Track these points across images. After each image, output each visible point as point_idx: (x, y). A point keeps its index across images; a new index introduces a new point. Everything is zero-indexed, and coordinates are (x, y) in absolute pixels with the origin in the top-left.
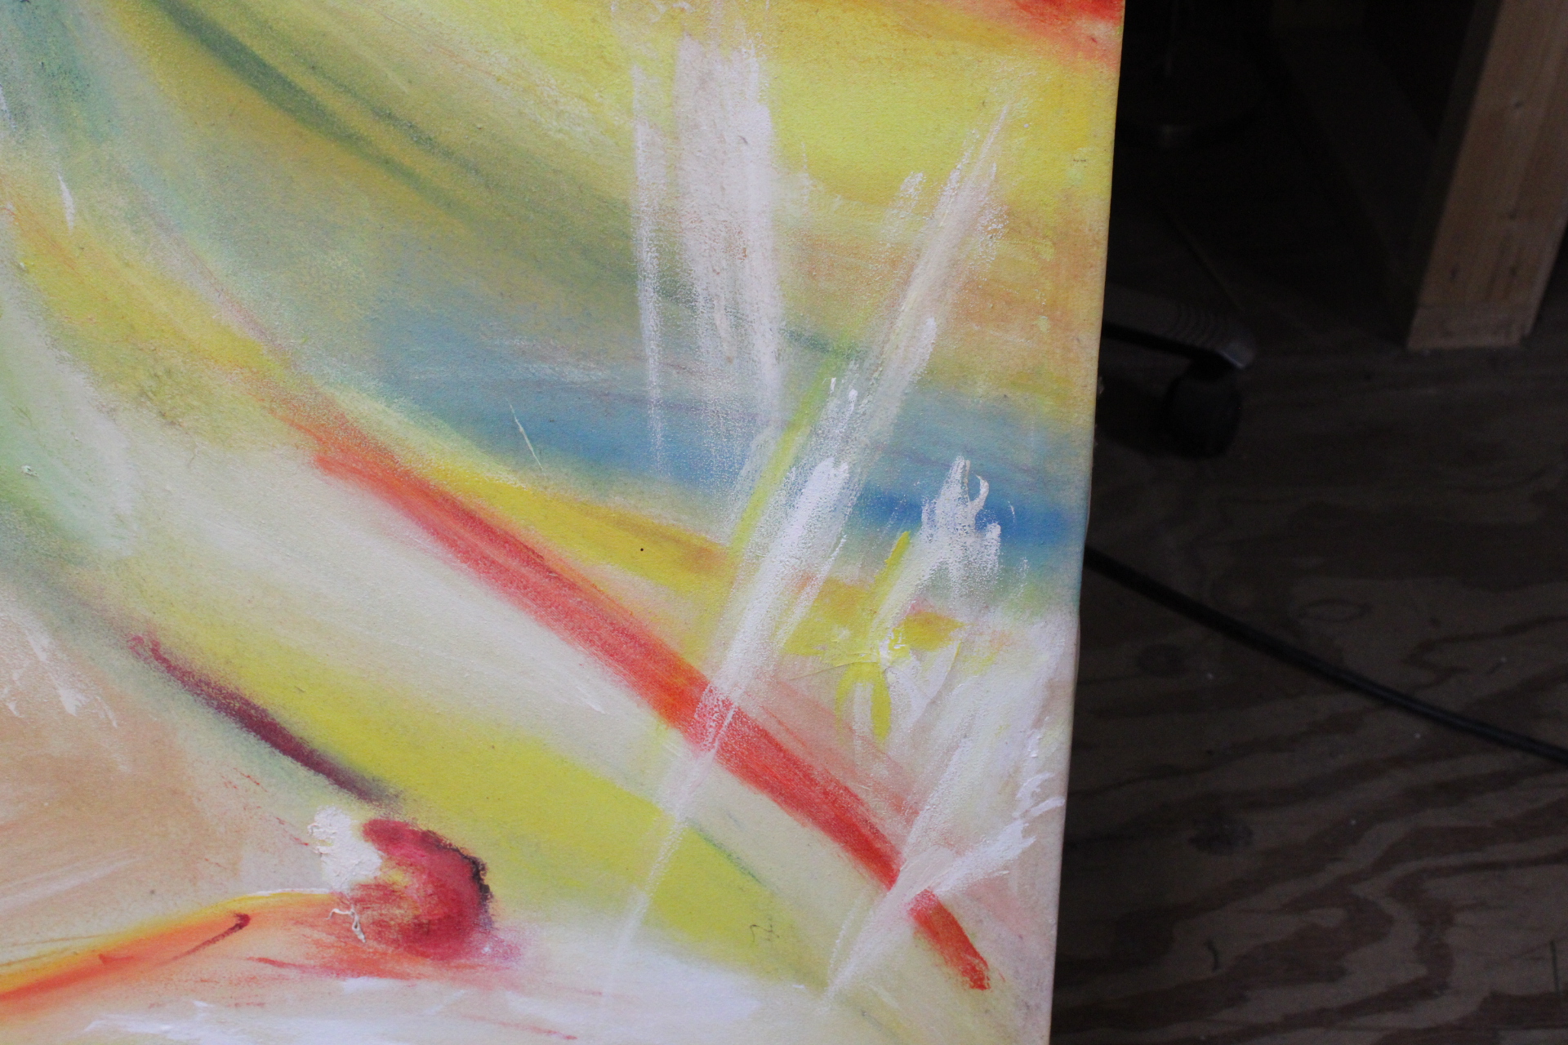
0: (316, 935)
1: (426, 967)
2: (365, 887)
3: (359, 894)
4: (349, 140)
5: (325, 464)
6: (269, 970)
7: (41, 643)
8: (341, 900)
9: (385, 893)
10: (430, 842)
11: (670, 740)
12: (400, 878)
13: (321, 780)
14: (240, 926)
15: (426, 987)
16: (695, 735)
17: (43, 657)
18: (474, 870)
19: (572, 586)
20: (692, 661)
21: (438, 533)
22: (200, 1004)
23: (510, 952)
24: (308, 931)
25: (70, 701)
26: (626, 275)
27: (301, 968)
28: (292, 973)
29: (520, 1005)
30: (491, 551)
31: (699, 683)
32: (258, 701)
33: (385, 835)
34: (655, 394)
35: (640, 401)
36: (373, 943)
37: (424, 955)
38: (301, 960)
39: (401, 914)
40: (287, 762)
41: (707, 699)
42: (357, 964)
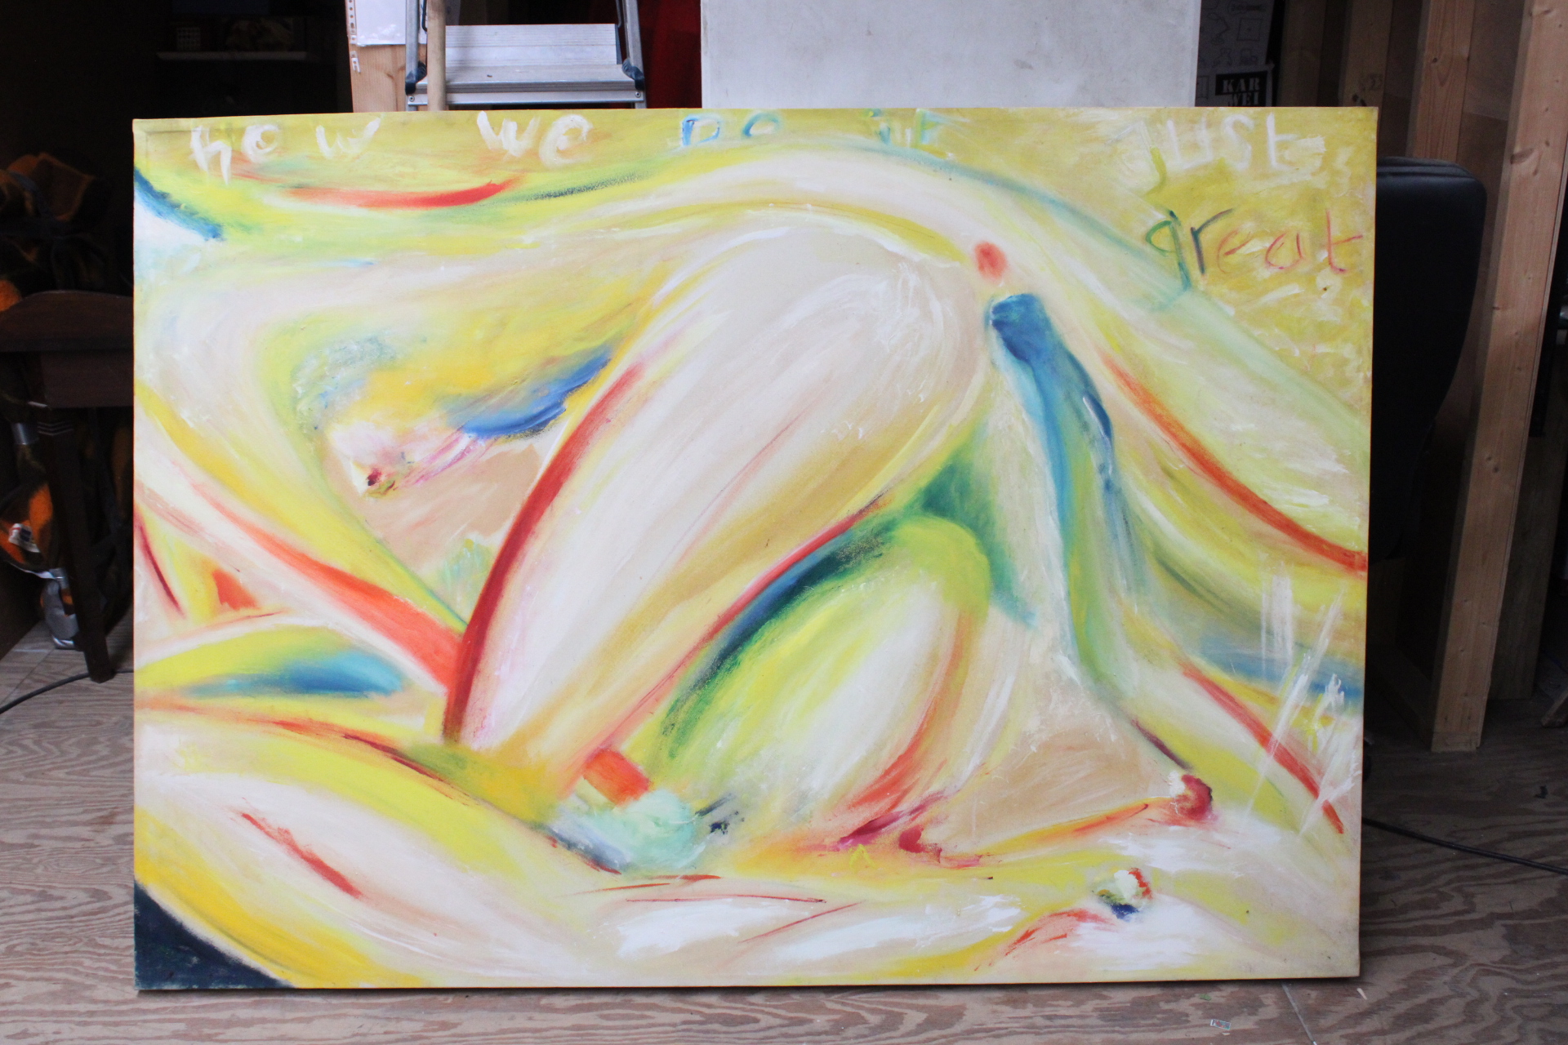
0: (1165, 811)
1: (1192, 823)
2: (1180, 796)
3: (1178, 798)
4: (1200, 596)
5: (1185, 674)
6: (1151, 823)
7: (1109, 721)
8: (1173, 800)
9: (1184, 798)
10: (1198, 782)
11: (1262, 752)
12: (1190, 793)
13: (1173, 762)
14: (1145, 808)
15: (1192, 829)
16: (1268, 750)
17: (1109, 725)
18: (1209, 790)
19: (1241, 707)
20: (1269, 728)
21: (1210, 693)
22: (1130, 834)
23: (1215, 818)
24: (1162, 810)
25: (1113, 738)
26: (1258, 628)
27: (1159, 822)
28: (1157, 824)
29: (1217, 837)
30: (1222, 697)
31: (1270, 735)
32: (1161, 739)
33: (1188, 780)
34: (1264, 657)
35: (1260, 659)
36: (1180, 815)
37: (1192, 819)
38: (1160, 820)
39: (1188, 805)
40: (1165, 756)
41: (1272, 740)
42: (1175, 822)
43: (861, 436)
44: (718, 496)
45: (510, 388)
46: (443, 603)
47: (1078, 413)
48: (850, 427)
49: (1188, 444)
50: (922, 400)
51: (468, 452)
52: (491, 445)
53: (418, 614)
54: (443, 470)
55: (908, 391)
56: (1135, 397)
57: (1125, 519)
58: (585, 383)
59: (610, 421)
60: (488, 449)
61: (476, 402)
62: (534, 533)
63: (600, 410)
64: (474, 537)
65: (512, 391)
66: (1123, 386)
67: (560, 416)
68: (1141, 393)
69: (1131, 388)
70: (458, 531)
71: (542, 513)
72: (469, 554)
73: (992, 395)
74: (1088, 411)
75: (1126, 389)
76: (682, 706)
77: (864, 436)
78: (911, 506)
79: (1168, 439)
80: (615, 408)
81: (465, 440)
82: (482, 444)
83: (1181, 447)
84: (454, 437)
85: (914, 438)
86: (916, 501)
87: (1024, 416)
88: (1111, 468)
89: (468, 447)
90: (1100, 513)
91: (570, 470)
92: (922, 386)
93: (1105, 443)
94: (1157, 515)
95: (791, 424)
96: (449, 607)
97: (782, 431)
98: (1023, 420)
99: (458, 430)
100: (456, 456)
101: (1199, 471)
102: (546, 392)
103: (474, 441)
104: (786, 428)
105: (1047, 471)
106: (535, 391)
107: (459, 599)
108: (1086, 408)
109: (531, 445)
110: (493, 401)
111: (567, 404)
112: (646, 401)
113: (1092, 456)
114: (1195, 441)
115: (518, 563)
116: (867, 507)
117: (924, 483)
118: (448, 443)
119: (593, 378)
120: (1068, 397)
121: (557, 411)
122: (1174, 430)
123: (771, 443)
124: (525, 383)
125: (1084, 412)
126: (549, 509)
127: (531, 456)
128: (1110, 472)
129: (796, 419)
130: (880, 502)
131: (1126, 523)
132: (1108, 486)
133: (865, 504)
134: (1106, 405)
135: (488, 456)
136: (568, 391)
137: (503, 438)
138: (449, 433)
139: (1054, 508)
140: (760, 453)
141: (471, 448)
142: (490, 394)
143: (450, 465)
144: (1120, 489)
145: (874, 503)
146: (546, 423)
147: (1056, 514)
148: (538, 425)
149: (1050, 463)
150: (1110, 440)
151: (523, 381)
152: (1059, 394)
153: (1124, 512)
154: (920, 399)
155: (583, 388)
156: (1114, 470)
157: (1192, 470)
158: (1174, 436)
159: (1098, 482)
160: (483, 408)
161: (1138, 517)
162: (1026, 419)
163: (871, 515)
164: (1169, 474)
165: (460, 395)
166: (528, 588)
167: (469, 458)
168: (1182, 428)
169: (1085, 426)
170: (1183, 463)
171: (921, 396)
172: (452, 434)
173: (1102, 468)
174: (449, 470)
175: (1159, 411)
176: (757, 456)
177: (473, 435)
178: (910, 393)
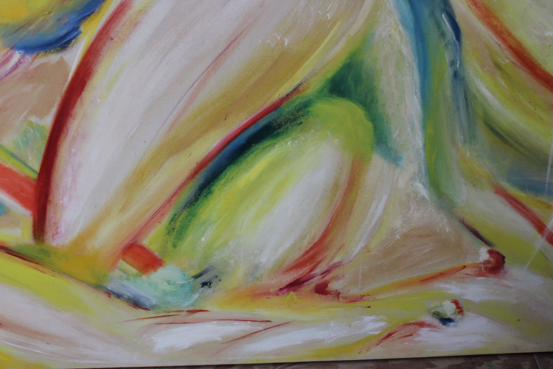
0: (476, 269)
1: (492, 275)
2: (486, 261)
3: (484, 262)
4: (511, 145)
5: (496, 192)
6: (467, 276)
7: (445, 221)
8: (481, 263)
9: (488, 262)
10: (498, 253)
11: (539, 236)
12: (492, 259)
13: (483, 243)
14: (464, 268)
15: (490, 279)
16: (543, 235)
17: (445, 223)
18: (503, 258)
19: (529, 211)
20: (545, 223)
21: (511, 203)
22: (454, 282)
23: (505, 272)
24: (474, 269)
25: (447, 230)
26: (546, 164)
27: (472, 275)
28: (470, 276)
29: (505, 282)
30: (518, 206)
31: (545, 226)
32: (477, 230)
33: (490, 252)
34: (547, 182)
35: (545, 183)
36: (484, 271)
37: (492, 273)
38: (472, 274)
39: (490, 266)
40: (479, 240)
41: (546, 229)
42: (481, 274)
43: (286, 44)
44: (191, 87)
45: (41, 18)
46: (21, 161)
47: (438, 25)
48: (278, 37)
49: (513, 46)
50: (329, 18)
51: (20, 64)
52: (35, 58)
53: (6, 168)
54: (6, 76)
55: (319, 11)
56: (479, 13)
57: (465, 97)
58: (93, 13)
59: (113, 39)
60: (33, 61)
61: (19, 29)
62: (72, 115)
63: (105, 32)
64: (34, 119)
65: (43, 21)
66: (471, 6)
67: (79, 36)
68: (484, 11)
69: (477, 7)
70: (22, 116)
71: (75, 102)
72: (32, 130)
73: (379, 13)
74: (445, 24)
75: (473, 7)
76: (178, 218)
77: (288, 44)
78: (321, 91)
79: (500, 42)
80: (116, 30)
81: (17, 56)
82: (29, 58)
83: (508, 48)
84: (9, 54)
85: (323, 45)
86: (325, 87)
87: (401, 28)
88: (458, 63)
89: (19, 60)
90: (449, 93)
91: (90, 73)
92: (329, 8)
93: (456, 46)
94: (487, 94)
95: (238, 37)
96: (25, 164)
97: (232, 43)
98: (400, 31)
99: (11, 49)
100: (13, 67)
101: (519, 64)
102: (67, 20)
103: (23, 56)
104: (235, 39)
105: (415, 65)
106: (59, 20)
107: (30, 158)
108: (444, 21)
109: (61, 58)
110: (32, 27)
111: (82, 28)
112: (136, 24)
113: (446, 55)
114: (519, 44)
115: (64, 135)
116: (292, 92)
117: (330, 75)
118: (6, 57)
119: (98, 9)
120: (432, 14)
121: (76, 33)
122: (504, 36)
123: (225, 50)
124: (52, 14)
125: (443, 25)
126: (79, 99)
127: (62, 63)
128: (458, 65)
129: (241, 34)
130: (301, 89)
131: (466, 99)
132: (456, 75)
133: (290, 90)
134: (458, 20)
135: (34, 66)
136: (82, 19)
137: (42, 53)
138: (5, 51)
139: (418, 90)
140: (218, 57)
141: (22, 60)
142: (28, 23)
143: (10, 72)
144: (464, 77)
145: (296, 90)
146: (69, 42)
147: (419, 95)
148: (64, 43)
149: (417, 60)
150: (460, 44)
151: (50, 13)
152: (425, 12)
153: (465, 92)
154: (327, 17)
155: (92, 16)
156: (461, 65)
157: (514, 64)
158: (504, 40)
159: (449, 72)
160: (25, 33)
161: (474, 95)
162: (402, 30)
163: (294, 97)
164: (498, 66)
165: (8, 24)
166: (73, 150)
167: (21, 68)
168: (510, 35)
169: (443, 34)
170: (509, 59)
171: (328, 15)
172: (8, 52)
173: (453, 63)
174: (9, 76)
175: (495, 23)
176: (215, 60)
177: (22, 52)
178: (320, 13)
